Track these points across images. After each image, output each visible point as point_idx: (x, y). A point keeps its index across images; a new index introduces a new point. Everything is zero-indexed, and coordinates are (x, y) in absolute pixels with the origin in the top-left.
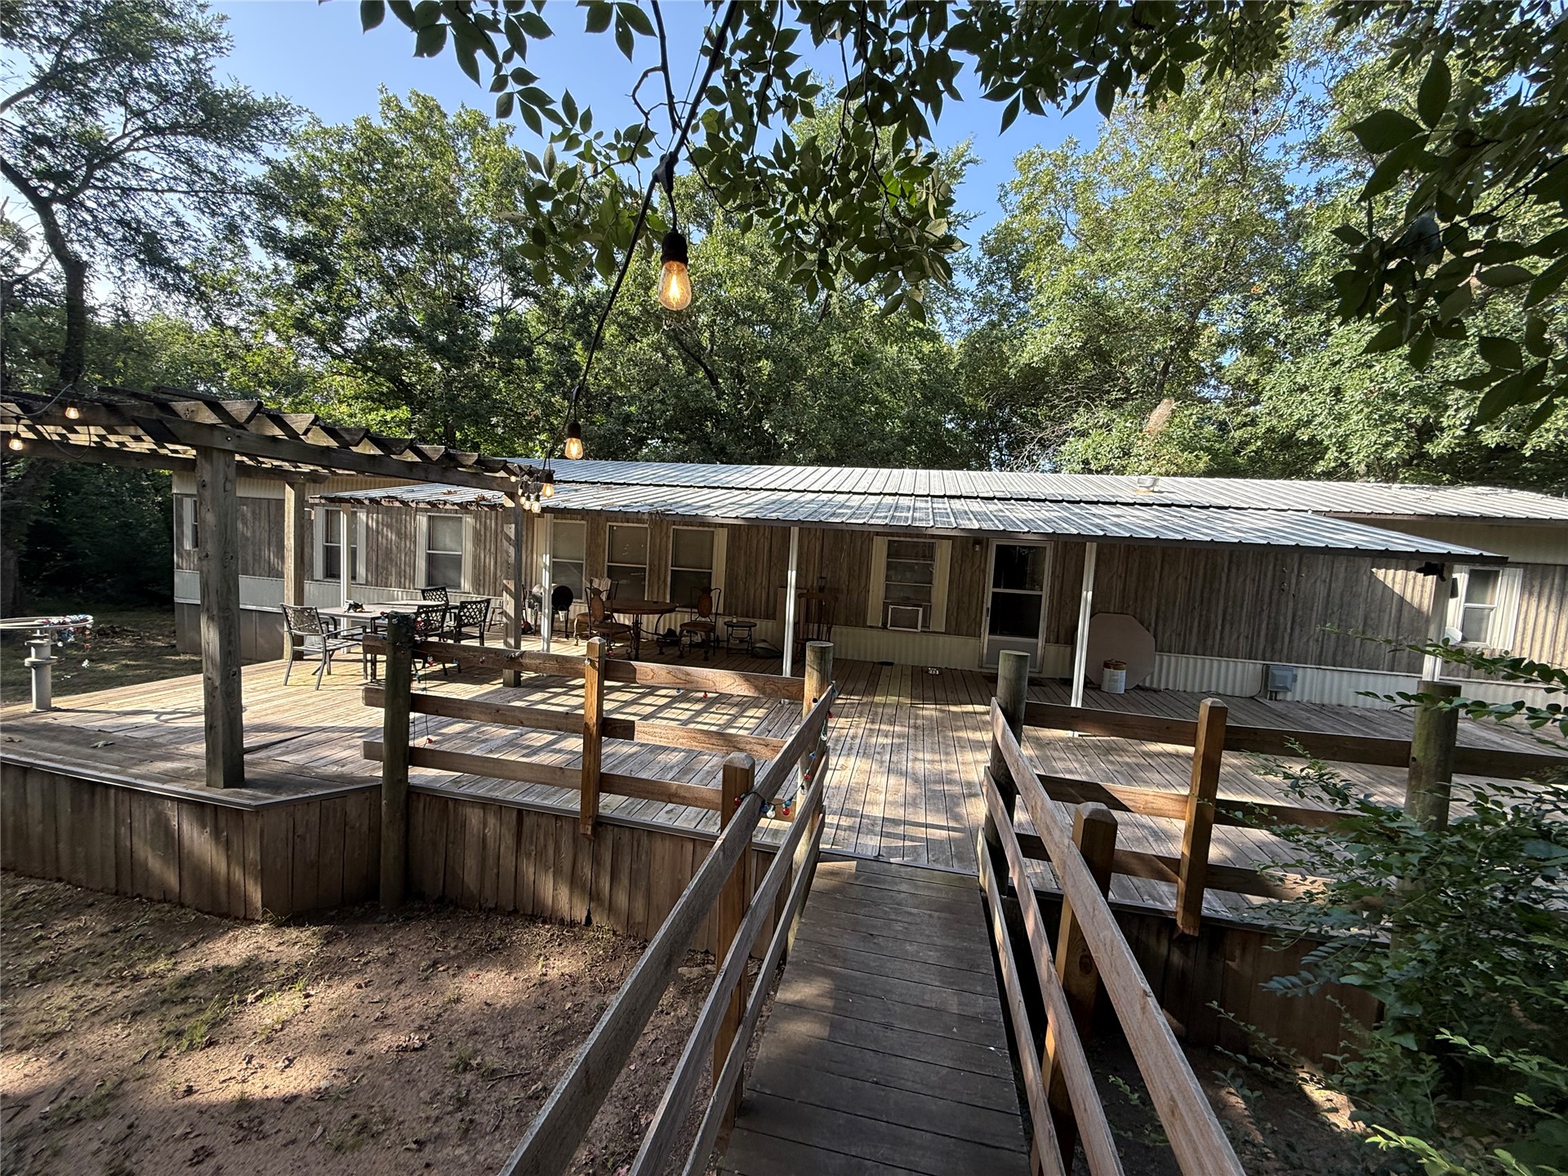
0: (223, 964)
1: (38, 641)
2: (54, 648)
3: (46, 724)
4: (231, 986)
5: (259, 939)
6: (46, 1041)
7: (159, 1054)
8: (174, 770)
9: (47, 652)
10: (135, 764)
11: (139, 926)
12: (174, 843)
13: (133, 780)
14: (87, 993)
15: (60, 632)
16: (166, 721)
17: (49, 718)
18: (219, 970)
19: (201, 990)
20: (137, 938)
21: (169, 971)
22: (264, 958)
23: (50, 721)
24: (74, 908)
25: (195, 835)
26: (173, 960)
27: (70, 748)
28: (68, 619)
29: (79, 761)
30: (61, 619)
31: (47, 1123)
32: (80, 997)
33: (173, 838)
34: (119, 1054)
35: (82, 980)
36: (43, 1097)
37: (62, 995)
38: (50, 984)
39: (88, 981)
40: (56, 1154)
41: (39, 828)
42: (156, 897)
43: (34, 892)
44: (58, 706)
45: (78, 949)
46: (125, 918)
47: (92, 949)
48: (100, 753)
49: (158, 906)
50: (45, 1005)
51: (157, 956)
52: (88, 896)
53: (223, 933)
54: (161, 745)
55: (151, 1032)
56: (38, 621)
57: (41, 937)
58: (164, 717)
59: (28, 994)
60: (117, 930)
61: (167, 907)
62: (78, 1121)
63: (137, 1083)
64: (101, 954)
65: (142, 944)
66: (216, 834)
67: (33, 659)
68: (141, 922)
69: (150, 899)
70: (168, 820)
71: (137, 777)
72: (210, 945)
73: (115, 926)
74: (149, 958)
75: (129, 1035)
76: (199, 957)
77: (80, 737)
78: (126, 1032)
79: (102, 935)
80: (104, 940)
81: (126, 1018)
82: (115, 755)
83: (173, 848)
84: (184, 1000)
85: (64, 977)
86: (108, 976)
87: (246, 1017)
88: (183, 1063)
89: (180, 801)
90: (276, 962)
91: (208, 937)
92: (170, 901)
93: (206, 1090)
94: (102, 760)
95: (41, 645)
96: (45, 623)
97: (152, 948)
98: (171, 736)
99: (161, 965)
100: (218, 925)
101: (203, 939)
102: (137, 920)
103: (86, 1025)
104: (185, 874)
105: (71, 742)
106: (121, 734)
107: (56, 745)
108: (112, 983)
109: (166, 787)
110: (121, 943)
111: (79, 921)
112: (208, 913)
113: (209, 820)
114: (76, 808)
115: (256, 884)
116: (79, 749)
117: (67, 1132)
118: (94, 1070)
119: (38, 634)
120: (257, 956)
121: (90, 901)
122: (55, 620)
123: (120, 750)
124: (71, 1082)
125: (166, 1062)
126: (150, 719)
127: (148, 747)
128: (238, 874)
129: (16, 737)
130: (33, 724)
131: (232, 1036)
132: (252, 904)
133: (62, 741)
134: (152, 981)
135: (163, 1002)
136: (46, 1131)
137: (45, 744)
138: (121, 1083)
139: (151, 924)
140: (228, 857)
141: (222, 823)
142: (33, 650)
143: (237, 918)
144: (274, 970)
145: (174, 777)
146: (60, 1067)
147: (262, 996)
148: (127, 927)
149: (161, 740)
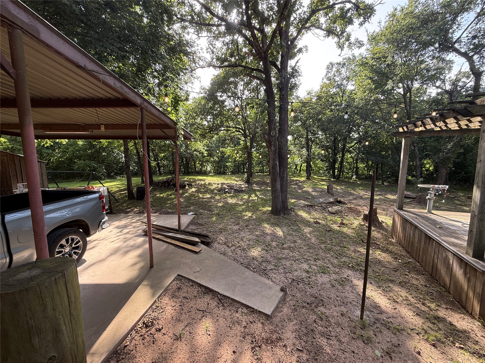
0: (454, 323)
1: (431, 192)
2: (435, 195)
3: (428, 216)
4: (452, 333)
5: (474, 327)
6: (394, 302)
7: (417, 332)
8: (457, 243)
9: (433, 195)
10: (445, 236)
11: (433, 290)
12: (450, 269)
13: (440, 241)
14: (409, 298)
15: (437, 190)
16: (465, 227)
17: (429, 215)
18: (451, 324)
19: (441, 325)
20: (430, 292)
21: (434, 310)
22: (472, 336)
23: (429, 216)
24: (419, 272)
25: (457, 269)
26: (437, 308)
27: (429, 225)
28: (440, 186)
29: (429, 229)
30: (438, 186)
31: (383, 322)
32: (407, 297)
33: (450, 267)
34: (408, 322)
35: (410, 293)
36: (386, 315)
37: (404, 293)
38: (403, 288)
39: (411, 294)
40: (381, 332)
41: (416, 245)
42: (441, 284)
43: (412, 262)
44: (433, 213)
45: (414, 284)
46: (430, 285)
47: (417, 287)
48: (436, 229)
49: (441, 288)
50: (399, 292)
51: (433, 302)
52: (424, 271)
53: (460, 313)
54: (458, 234)
55: (419, 324)
56: (432, 186)
57: (407, 275)
58: (465, 225)
59: (397, 287)
60: (426, 286)
61: (444, 290)
62: (389, 329)
63: (406, 334)
64: (418, 290)
65: (430, 295)
66: (465, 273)
67: (429, 197)
68: (434, 289)
69: (440, 284)
70: (449, 259)
71: (442, 240)
72: (453, 313)
73: (426, 285)
74: (431, 301)
75: (413, 319)
76: (446, 314)
77: (434, 223)
78: (413, 317)
79: (421, 285)
80: (421, 286)
81: (415, 313)
82: (440, 231)
83: (449, 271)
84: (434, 324)
85: (407, 289)
86: (416, 297)
87: (452, 350)
88: (423, 342)
89: (454, 254)
90: (477, 341)
91: (453, 310)
92: (445, 288)
93: (424, 359)
94: (435, 231)
95: (431, 193)
96: (433, 187)
97: (433, 299)
98: (463, 232)
99: (433, 306)
100: (459, 309)
101: (451, 309)
102: (433, 287)
103: (404, 306)
104: (452, 282)
105: (430, 223)
106: (447, 226)
107: (426, 223)
108: (417, 300)
109: (450, 247)
110: (425, 291)
111: (418, 277)
112: (457, 302)
113: (463, 266)
114: (425, 243)
115: (478, 303)
116: (431, 226)
117: (385, 329)
118: (399, 319)
119: (431, 190)
120: (469, 332)
121: (423, 273)
122: (436, 186)
123: (443, 230)
124: (393, 317)
125: (418, 337)
126: (460, 224)
127: (452, 233)
128: (471, 295)
129: (418, 217)
130: (424, 216)
131: (443, 351)
132: (475, 311)
133: (428, 222)
134: (427, 309)
135: (427, 318)
136: (382, 324)
137: (424, 221)
138: (403, 330)
139: (436, 292)
140: (468, 285)
141: (468, 271)
142: (429, 194)
143: (468, 312)
144: (474, 344)
145: (455, 245)
146: (393, 311)
147: (462, 348)
148: (429, 287)
149: (458, 232)
